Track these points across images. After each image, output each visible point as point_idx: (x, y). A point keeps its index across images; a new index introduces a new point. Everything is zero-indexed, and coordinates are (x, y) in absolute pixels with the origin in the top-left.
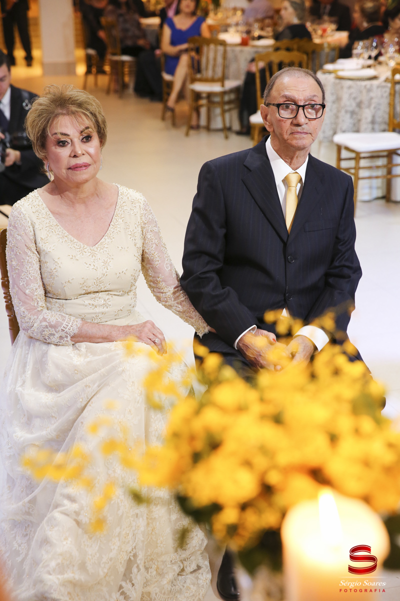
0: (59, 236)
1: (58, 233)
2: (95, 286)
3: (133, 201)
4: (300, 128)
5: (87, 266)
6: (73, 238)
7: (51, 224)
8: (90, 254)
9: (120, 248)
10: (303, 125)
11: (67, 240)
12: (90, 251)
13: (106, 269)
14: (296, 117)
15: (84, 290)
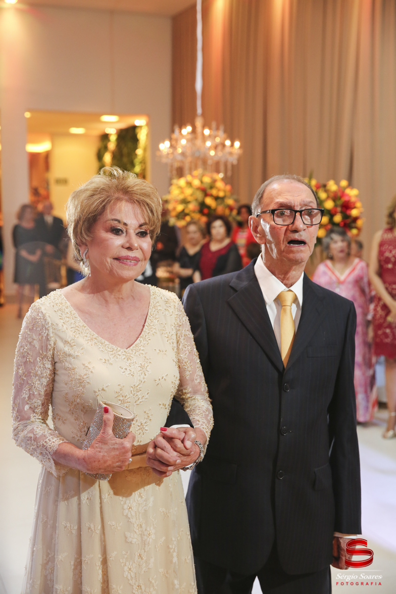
0: (87, 338)
1: (86, 334)
2: (131, 395)
3: (166, 300)
4: (297, 234)
5: (123, 370)
6: (103, 341)
7: (77, 324)
8: (124, 357)
9: (157, 351)
10: (300, 231)
11: (97, 342)
12: (124, 353)
13: (143, 374)
14: (293, 223)
15: (119, 400)
